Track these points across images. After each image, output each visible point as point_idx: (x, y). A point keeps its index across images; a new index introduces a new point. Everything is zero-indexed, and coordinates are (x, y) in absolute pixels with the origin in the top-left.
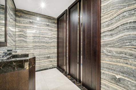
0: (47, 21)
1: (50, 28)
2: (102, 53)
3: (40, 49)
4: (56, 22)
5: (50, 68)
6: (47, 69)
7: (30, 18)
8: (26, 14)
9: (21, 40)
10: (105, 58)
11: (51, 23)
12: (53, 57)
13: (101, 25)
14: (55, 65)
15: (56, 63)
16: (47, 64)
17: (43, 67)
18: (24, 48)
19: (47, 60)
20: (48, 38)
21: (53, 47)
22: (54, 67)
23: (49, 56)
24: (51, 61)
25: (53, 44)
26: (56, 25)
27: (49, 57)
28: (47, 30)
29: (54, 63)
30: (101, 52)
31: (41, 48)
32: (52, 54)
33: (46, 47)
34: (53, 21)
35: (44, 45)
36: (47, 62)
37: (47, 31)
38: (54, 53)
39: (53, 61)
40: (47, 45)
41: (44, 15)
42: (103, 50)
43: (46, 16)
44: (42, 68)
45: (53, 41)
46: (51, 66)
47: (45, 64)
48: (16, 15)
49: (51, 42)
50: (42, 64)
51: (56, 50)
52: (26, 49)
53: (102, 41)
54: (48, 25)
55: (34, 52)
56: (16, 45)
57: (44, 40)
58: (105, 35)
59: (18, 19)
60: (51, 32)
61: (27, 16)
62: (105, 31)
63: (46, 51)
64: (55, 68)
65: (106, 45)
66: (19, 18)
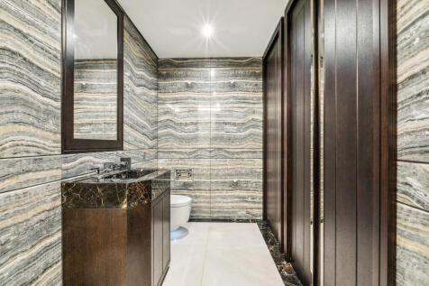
0: (232, 73)
1: (240, 94)
2: (404, 193)
3: (211, 157)
4: (259, 70)
5: (238, 221)
6: (231, 221)
7: (187, 76)
8: (178, 66)
9: (167, 135)
10: (420, 227)
11: (244, 76)
12: (249, 185)
13: (400, 39)
14: (255, 212)
15: (261, 206)
16: (230, 205)
17: (219, 212)
18: (173, 154)
19: (230, 193)
20: (234, 124)
21: (250, 155)
22: (254, 218)
23: (235, 181)
24: (243, 199)
25: (249, 145)
26: (260, 81)
27: (235, 185)
28: (232, 100)
29: (252, 205)
30: (400, 187)
31: (213, 154)
32: (247, 174)
33: (228, 152)
34: (249, 70)
35: (220, 146)
36: (229, 200)
37: (231, 105)
38: (252, 173)
39: (250, 199)
40: (233, 147)
41: (223, 58)
42: (409, 180)
43: (227, 58)
44: (215, 216)
45: (249, 135)
46: (242, 214)
47: (225, 205)
48: (159, 75)
49: (245, 138)
50: (216, 202)
51: (258, 164)
52: (178, 156)
53: (402, 127)
54: (233, 86)
55: (196, 167)
56: (159, 146)
57: (223, 133)
58: (419, 95)
59: (162, 83)
60: (243, 105)
61: (181, 72)
62: (417, 70)
63: (229, 165)
64: (254, 221)
65: (421, 153)
66: (165, 80)
